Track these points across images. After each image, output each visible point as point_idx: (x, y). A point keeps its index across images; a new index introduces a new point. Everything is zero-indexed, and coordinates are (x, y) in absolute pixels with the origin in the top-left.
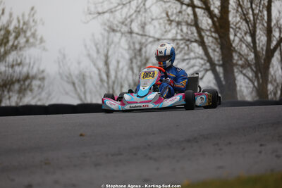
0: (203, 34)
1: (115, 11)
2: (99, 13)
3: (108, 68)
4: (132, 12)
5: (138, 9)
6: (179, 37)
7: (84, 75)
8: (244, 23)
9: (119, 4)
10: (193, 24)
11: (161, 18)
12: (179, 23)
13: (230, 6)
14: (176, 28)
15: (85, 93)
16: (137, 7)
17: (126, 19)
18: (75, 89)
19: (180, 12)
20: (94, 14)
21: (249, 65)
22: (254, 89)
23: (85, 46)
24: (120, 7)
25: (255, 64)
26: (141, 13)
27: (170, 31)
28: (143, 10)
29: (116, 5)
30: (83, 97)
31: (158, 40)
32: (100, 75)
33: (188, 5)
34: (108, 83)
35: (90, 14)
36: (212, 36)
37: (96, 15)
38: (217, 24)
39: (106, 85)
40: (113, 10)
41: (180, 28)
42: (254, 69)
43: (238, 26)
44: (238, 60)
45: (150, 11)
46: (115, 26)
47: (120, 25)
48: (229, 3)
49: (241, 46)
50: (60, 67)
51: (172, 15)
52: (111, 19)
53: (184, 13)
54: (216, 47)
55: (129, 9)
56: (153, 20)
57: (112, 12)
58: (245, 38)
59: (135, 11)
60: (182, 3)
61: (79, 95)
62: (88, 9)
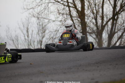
0: (73, 19)
1: (35, 8)
2: (28, 9)
3: (28, 34)
4: (42, 9)
5: (45, 8)
6: (63, 20)
7: (17, 37)
8: (92, 13)
9: (37, 6)
10: (69, 14)
11: (55, 12)
12: (63, 14)
13: (85, 6)
14: (62, 16)
15: (18, 45)
16: (45, 7)
17: (40, 12)
18: (14, 43)
19: (64, 9)
20: (26, 9)
21: (94, 32)
22: (96, 43)
23: (18, 24)
24: (37, 7)
25: (97, 32)
26: (46, 9)
27: (59, 17)
28: (47, 8)
29: (35, 6)
30: (17, 46)
31: (54, 21)
32: (24, 36)
33: (67, 6)
34: (28, 40)
35: (24, 9)
36: (77, 20)
37: (27, 10)
38: (80, 14)
39: (27, 41)
40: (34, 8)
41: (63, 16)
42: (96, 34)
43: (89, 15)
44: (89, 30)
45: (50, 8)
46: (35, 15)
47: (37, 14)
48: (85, 5)
49: (90, 24)
50: (7, 33)
51: (60, 10)
52: (33, 12)
53: (65, 9)
54: (79, 24)
55: (41, 8)
56: (51, 12)
57: (33, 9)
58: (92, 20)
59: (44, 9)
60: (64, 5)
61: (15, 45)
62: (23, 7)
